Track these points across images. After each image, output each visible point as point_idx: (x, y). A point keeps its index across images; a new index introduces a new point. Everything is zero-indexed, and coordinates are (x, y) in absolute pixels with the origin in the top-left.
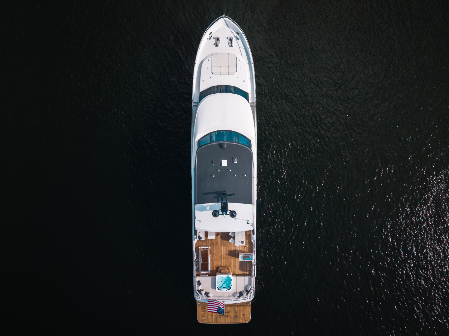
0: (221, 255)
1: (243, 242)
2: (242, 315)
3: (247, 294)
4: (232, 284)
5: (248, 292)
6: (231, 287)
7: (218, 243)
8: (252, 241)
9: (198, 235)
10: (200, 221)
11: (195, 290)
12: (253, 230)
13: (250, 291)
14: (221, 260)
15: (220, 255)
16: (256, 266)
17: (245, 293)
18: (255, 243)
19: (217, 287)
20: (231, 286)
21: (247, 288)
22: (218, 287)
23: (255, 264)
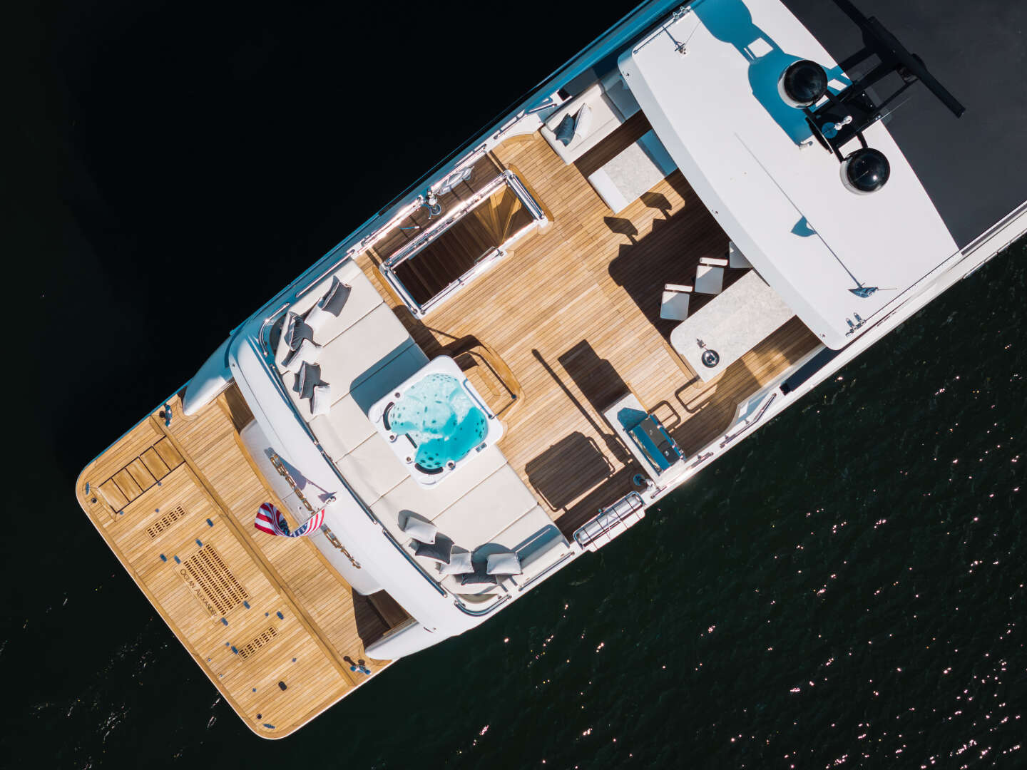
0: (553, 309)
1: (711, 359)
2: (273, 676)
3: (463, 578)
4: (460, 465)
5: (480, 570)
6: (439, 470)
7: (598, 246)
8: (743, 410)
9: (571, 110)
10: (681, 49)
11: (294, 301)
12: (829, 355)
13: (493, 578)
14: (526, 329)
15: (547, 302)
16: (641, 514)
17: (462, 561)
18: (741, 429)
19: (390, 397)
20: (446, 469)
21: (492, 558)
22: (391, 404)
23: (649, 502)
